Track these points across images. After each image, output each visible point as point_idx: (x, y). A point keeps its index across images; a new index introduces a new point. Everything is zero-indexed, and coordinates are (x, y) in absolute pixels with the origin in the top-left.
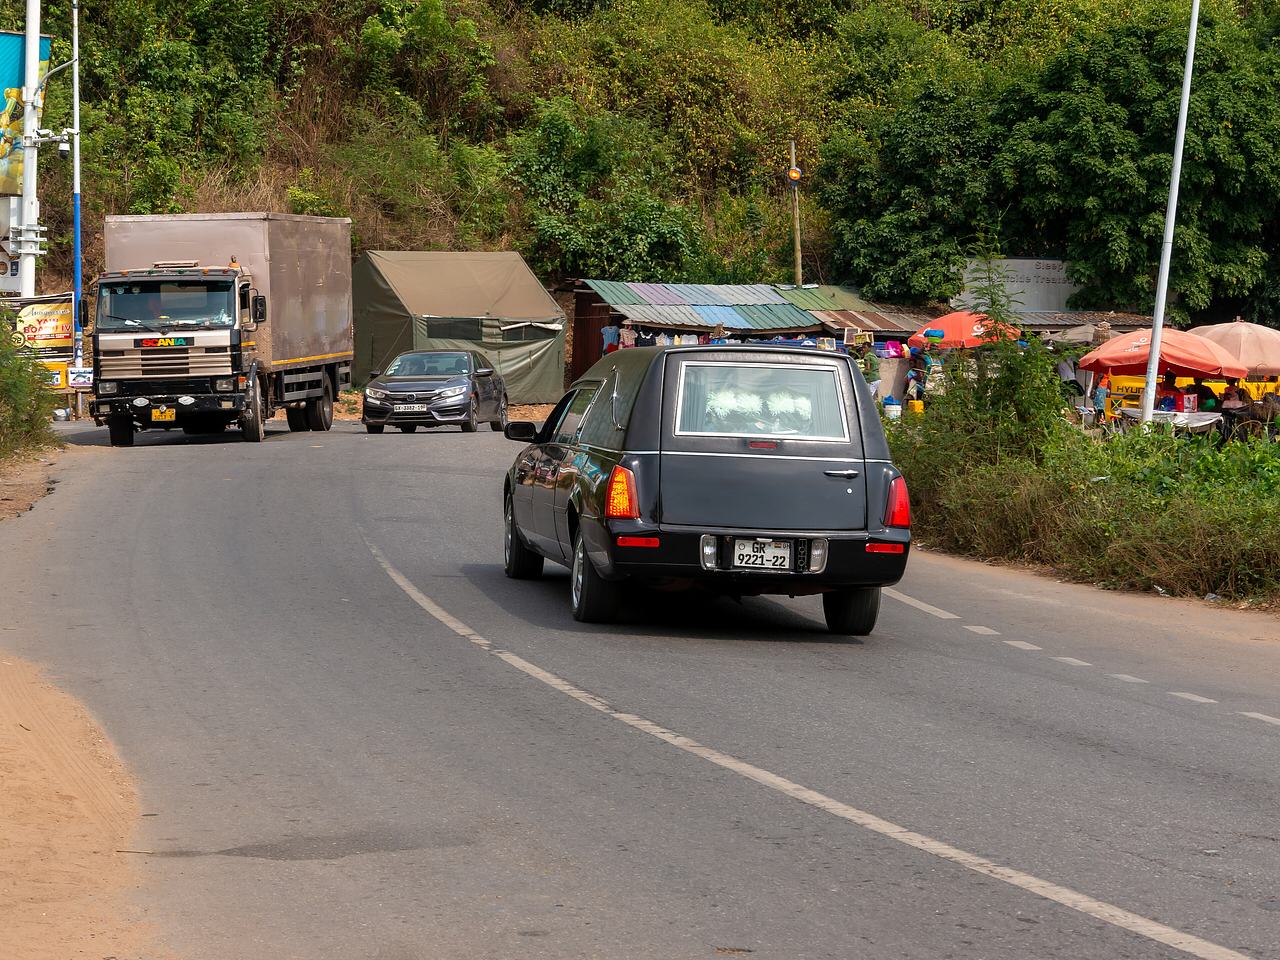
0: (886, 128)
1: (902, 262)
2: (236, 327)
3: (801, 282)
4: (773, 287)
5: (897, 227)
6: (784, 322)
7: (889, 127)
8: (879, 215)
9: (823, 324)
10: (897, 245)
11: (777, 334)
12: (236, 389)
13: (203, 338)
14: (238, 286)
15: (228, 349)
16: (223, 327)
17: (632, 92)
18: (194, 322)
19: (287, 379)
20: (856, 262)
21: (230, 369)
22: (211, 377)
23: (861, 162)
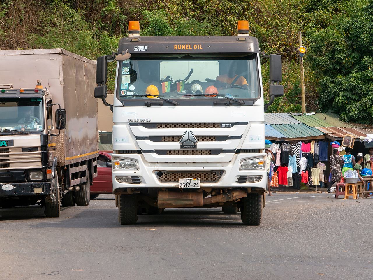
0: (348, 25)
1: (364, 99)
2: (45, 132)
3: (305, 111)
4: (290, 115)
5: (361, 79)
6: (303, 134)
7: (349, 23)
8: (348, 73)
9: (325, 135)
10: (361, 90)
11: (300, 141)
12: (45, 179)
13: (20, 141)
14: (45, 101)
15: (39, 149)
16: (36, 132)
17: (195, 8)
18: (12, 129)
19: (73, 170)
20: (337, 100)
21: (40, 164)
22: (26, 170)
23: (337, 43)
